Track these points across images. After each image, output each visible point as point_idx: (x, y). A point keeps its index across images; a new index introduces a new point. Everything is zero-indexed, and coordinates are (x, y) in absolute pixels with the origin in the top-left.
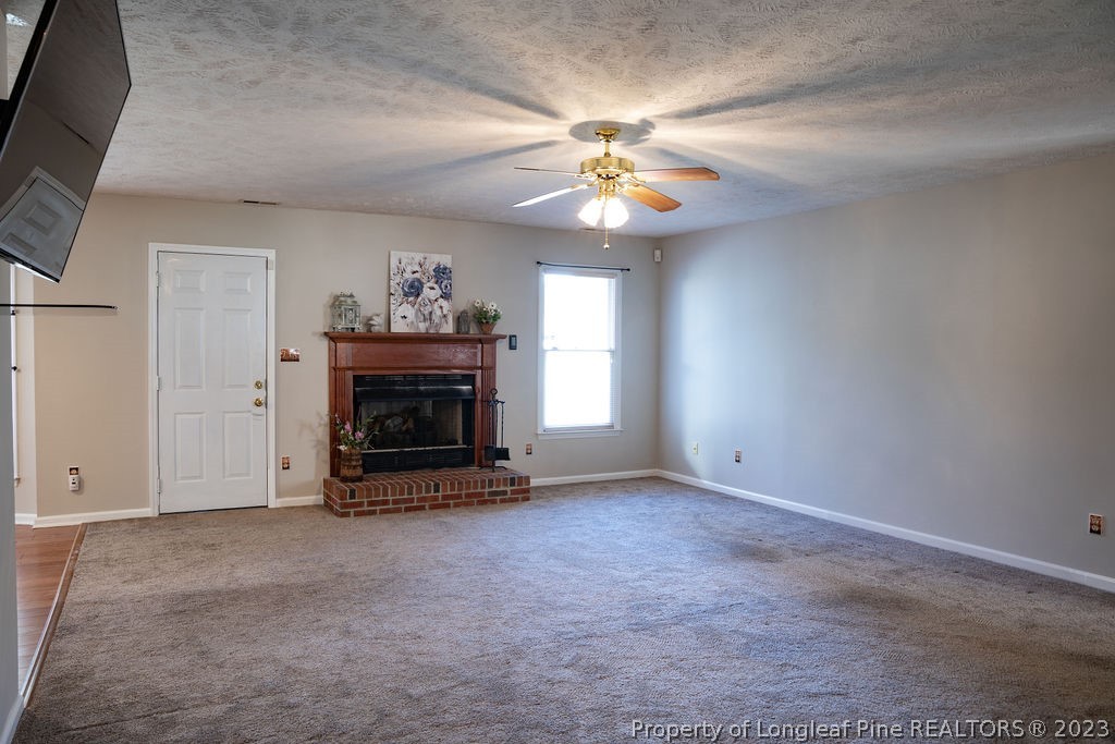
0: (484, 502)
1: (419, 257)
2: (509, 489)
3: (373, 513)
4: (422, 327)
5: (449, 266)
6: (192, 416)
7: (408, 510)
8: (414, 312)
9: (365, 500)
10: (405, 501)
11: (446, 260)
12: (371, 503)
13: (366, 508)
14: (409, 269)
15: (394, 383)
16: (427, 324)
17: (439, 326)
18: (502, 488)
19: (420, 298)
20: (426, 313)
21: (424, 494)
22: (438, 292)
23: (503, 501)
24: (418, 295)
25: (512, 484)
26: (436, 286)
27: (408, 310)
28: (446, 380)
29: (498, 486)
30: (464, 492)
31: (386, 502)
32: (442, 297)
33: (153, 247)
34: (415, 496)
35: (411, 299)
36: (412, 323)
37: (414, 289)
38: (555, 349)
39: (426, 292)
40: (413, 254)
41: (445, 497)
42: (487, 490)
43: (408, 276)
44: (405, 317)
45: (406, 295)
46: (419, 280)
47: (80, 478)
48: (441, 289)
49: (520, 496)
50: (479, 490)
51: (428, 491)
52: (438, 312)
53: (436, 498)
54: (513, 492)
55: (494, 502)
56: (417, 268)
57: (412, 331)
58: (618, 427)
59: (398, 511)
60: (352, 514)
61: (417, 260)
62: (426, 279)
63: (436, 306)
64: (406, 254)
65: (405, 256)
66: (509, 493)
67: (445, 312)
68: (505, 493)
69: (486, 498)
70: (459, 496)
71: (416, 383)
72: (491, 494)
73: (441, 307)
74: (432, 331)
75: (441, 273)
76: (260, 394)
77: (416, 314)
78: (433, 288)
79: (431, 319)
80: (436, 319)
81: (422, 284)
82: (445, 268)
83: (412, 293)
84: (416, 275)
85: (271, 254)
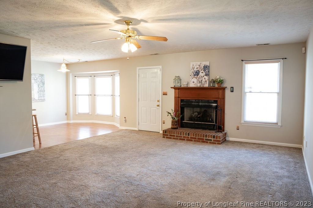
0: (204, 142)
1: (199, 63)
2: (212, 139)
3: (171, 138)
4: (199, 85)
5: (208, 65)
6: (145, 108)
7: (180, 139)
8: (196, 80)
9: (169, 134)
10: (179, 137)
11: (207, 63)
12: (170, 135)
13: (169, 136)
14: (196, 67)
15: (192, 102)
16: (200, 84)
17: (204, 84)
18: (210, 138)
19: (198, 76)
20: (200, 80)
21: (185, 136)
22: (204, 74)
23: (210, 143)
24: (198, 75)
25: (214, 138)
26: (204, 72)
27: (195, 80)
28: (208, 102)
29: (209, 137)
30: (197, 137)
31: (174, 136)
32: (205, 75)
33: (138, 68)
34: (182, 135)
35: (196, 76)
36: (196, 84)
37: (197, 73)
38: (250, 92)
39: (201, 74)
40: (197, 63)
41: (191, 138)
42: (205, 138)
43: (195, 69)
44: (194, 82)
45: (194, 75)
46: (198, 71)
47: (126, 120)
48: (205, 73)
49: (217, 142)
50: (202, 138)
51: (186, 135)
52: (204, 80)
53: (188, 138)
54: (214, 140)
55: (207, 142)
56: (198, 67)
57: (196, 86)
58: (280, 124)
59: (177, 139)
60: (165, 137)
61: (198, 64)
62: (201, 70)
63: (203, 78)
64: (195, 63)
65: (194, 63)
66: (213, 140)
67: (206, 80)
68: (211, 140)
69: (205, 140)
70: (195, 138)
71: (199, 102)
72: (206, 139)
73: (205, 79)
74: (201, 86)
75: (206, 68)
76: (158, 103)
77: (197, 81)
78: (203, 73)
79: (201, 82)
80: (203, 83)
81: (199, 71)
82: (207, 66)
83: (196, 75)
84: (198, 69)
85: (161, 67)
